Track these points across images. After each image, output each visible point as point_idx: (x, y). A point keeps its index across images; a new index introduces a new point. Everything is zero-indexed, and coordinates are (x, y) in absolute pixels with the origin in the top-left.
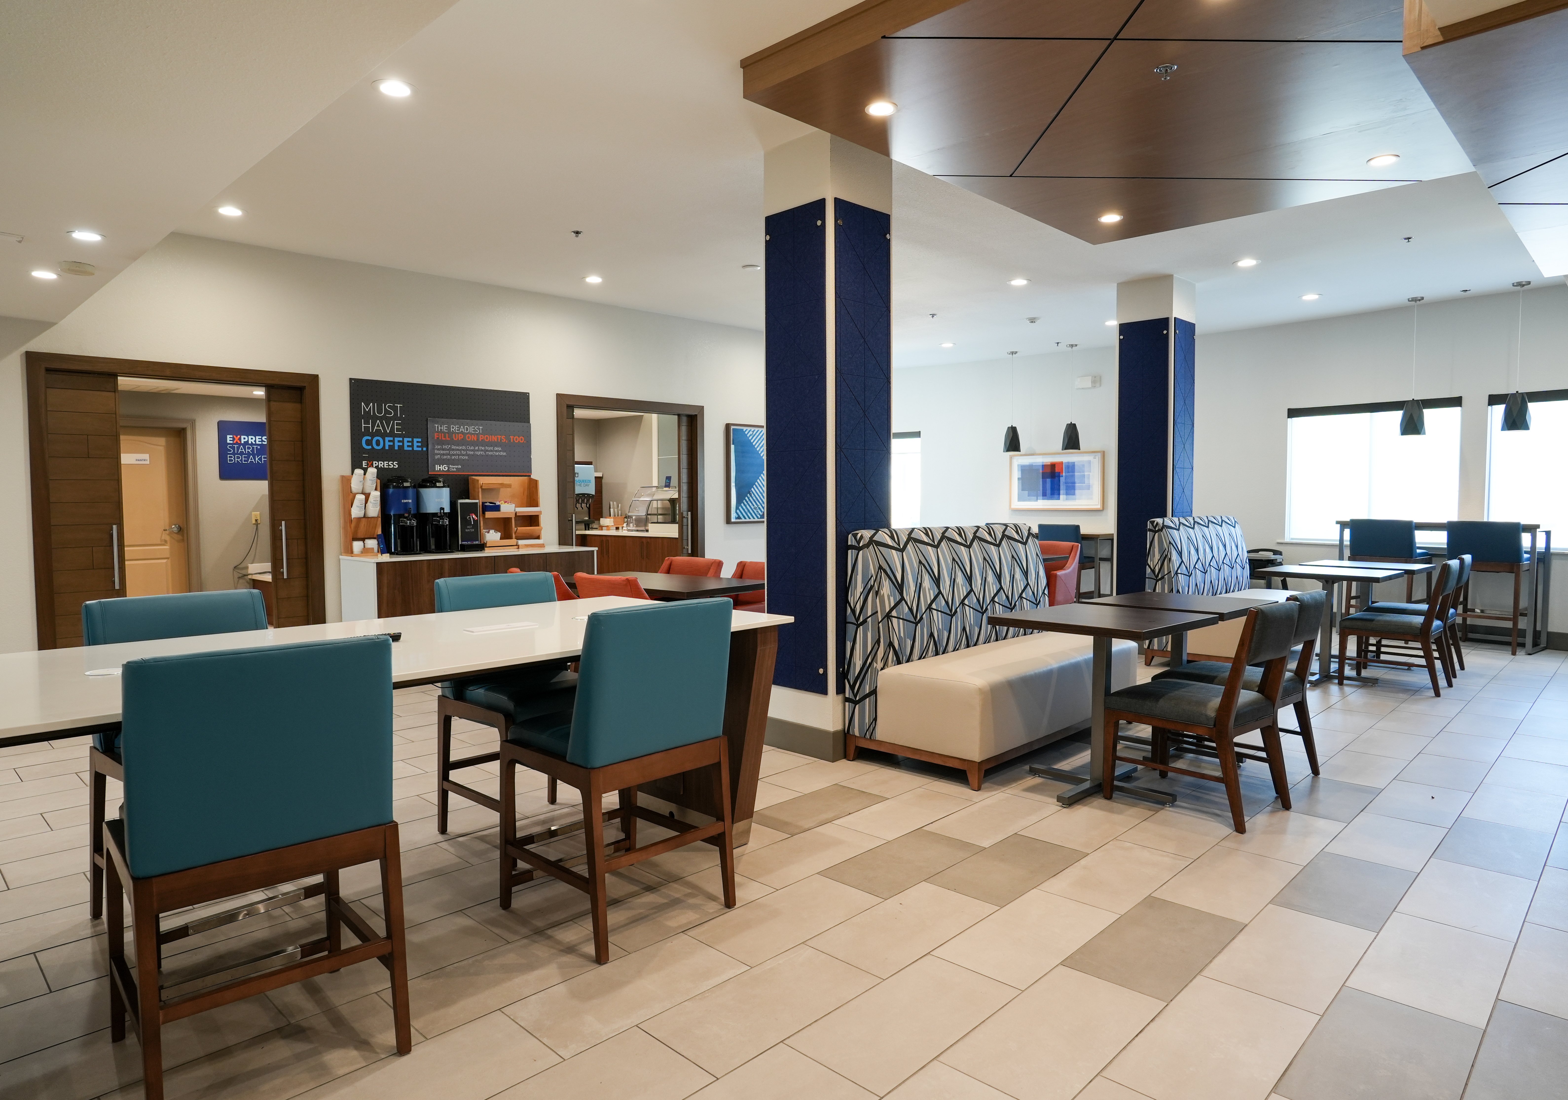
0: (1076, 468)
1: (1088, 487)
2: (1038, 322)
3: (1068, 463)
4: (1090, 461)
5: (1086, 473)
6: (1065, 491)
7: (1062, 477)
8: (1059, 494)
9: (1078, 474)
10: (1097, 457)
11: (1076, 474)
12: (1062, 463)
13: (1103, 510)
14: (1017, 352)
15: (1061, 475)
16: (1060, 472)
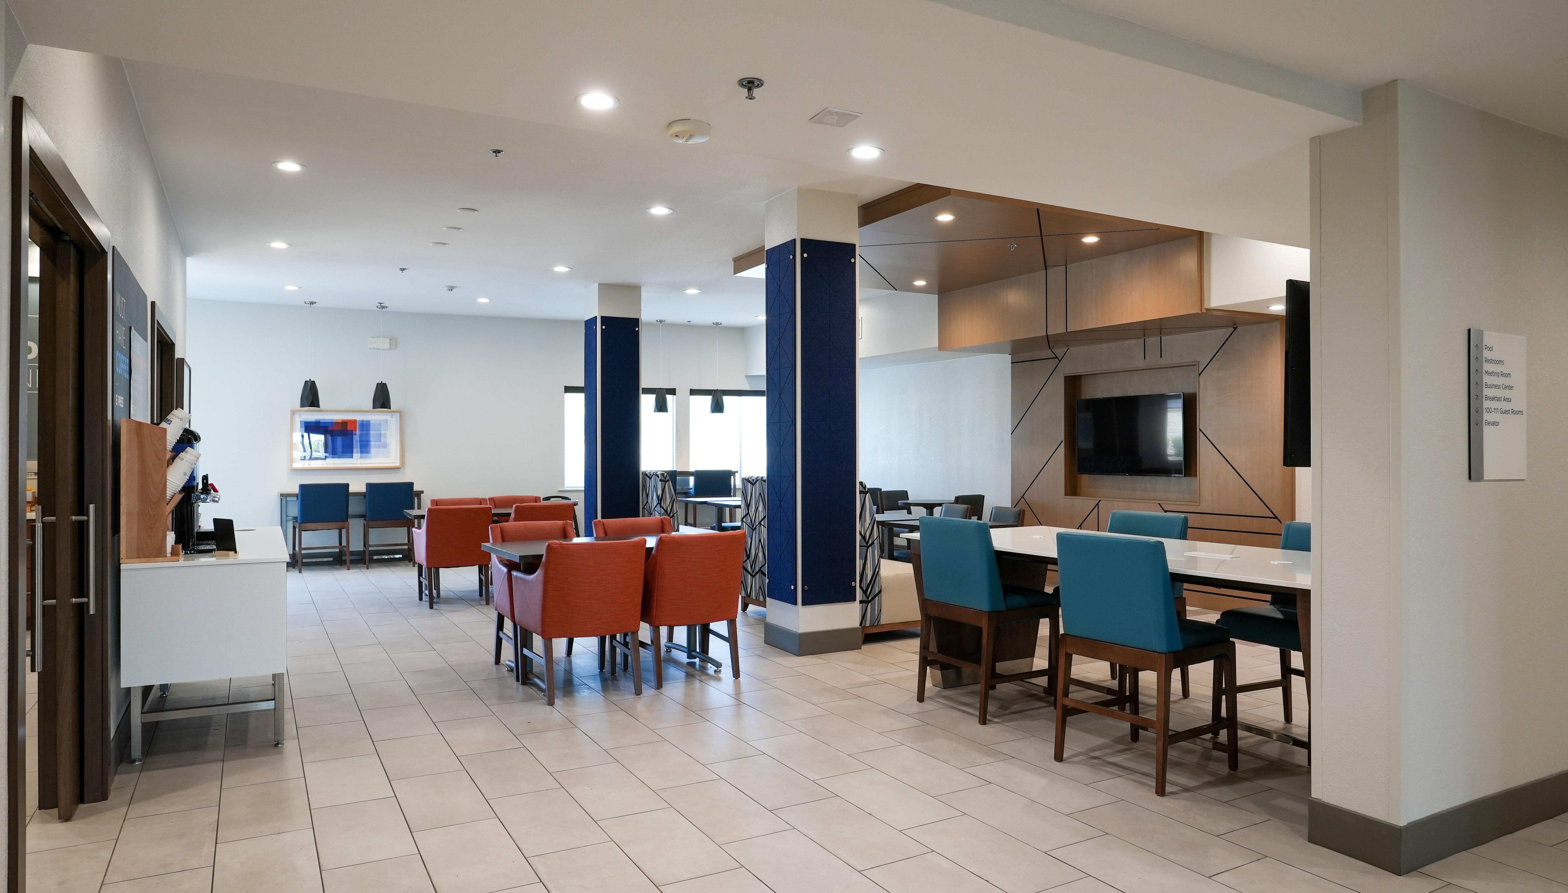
0: (372, 426)
1: (385, 446)
2: (455, 290)
3: (363, 421)
4: (387, 420)
5: (382, 432)
6: (359, 449)
7: (356, 434)
8: (352, 452)
9: (375, 432)
10: (395, 417)
11: (371, 432)
12: (355, 421)
13: (402, 466)
14: (315, 303)
15: (354, 433)
16: (352, 431)
